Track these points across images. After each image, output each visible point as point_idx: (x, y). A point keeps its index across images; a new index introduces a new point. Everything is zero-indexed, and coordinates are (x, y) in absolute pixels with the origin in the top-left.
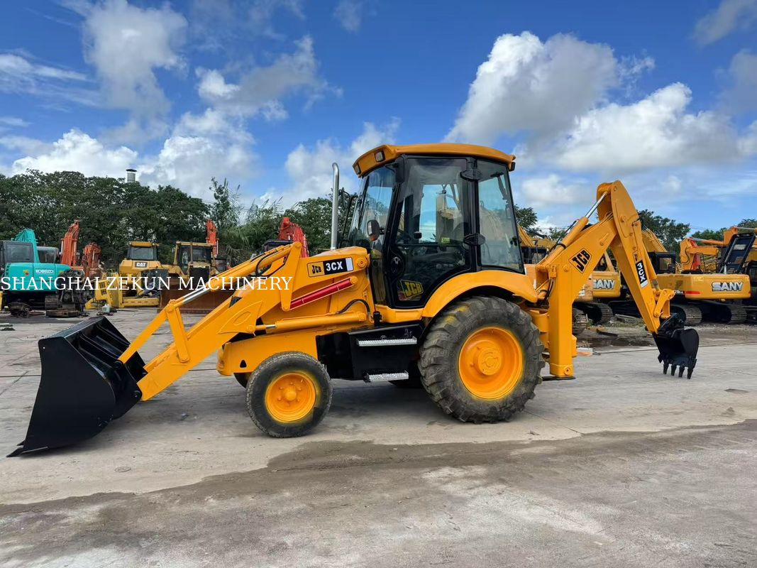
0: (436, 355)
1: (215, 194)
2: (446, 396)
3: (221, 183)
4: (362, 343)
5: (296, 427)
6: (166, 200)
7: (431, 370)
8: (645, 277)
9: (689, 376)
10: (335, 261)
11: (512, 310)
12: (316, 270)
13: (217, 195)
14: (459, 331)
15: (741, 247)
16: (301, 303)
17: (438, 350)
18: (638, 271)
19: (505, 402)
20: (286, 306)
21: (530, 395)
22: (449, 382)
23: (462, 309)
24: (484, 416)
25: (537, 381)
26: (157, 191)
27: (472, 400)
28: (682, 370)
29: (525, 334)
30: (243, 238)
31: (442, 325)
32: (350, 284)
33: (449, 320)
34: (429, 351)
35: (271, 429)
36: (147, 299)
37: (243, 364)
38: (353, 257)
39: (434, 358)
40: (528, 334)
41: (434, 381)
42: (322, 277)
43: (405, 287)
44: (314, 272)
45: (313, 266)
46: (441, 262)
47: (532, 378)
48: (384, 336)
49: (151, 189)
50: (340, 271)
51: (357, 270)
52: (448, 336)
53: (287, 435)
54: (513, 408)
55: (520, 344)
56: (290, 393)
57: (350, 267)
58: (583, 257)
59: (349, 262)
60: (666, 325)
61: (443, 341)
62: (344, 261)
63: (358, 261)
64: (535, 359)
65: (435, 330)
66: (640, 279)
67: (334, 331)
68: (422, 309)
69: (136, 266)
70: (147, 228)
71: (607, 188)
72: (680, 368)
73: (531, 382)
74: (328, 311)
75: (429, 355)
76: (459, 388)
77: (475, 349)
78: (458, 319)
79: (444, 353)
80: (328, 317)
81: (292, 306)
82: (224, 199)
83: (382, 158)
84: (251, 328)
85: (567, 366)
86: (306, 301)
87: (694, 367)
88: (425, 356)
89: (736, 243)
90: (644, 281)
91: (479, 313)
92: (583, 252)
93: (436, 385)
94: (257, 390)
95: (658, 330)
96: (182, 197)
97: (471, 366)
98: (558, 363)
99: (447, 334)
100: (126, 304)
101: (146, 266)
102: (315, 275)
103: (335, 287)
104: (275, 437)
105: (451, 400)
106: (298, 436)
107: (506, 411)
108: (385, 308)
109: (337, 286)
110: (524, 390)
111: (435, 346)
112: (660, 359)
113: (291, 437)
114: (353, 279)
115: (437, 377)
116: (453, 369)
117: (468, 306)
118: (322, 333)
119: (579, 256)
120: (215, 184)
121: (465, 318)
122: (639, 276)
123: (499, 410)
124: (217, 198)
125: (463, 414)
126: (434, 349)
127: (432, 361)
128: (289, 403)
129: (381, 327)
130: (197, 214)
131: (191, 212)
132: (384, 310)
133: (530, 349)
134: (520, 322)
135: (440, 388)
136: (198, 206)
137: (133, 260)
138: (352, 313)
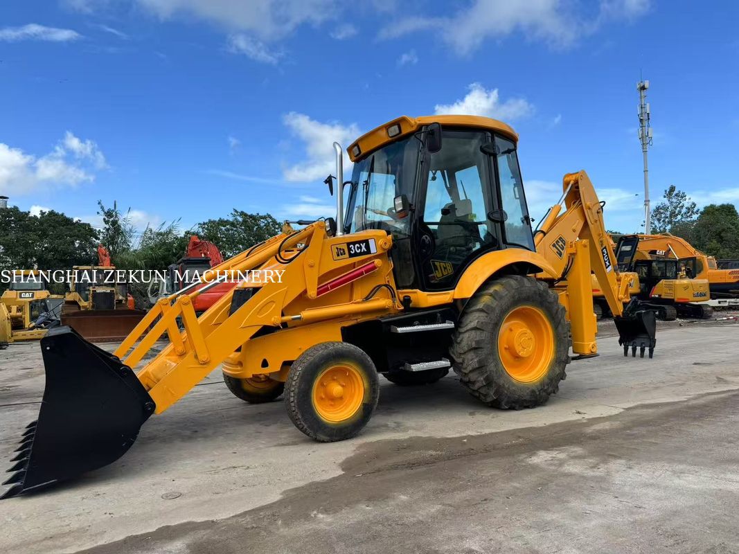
0: (476, 338)
1: (104, 219)
2: (489, 382)
3: (108, 206)
4: (400, 330)
5: (346, 427)
6: (50, 226)
7: (470, 355)
8: (609, 262)
9: (651, 356)
10: (359, 242)
11: (542, 288)
12: (340, 252)
13: (107, 219)
14: (497, 311)
15: (628, 248)
16: (327, 289)
17: (478, 332)
18: (604, 256)
19: (542, 383)
20: (312, 293)
21: (562, 376)
22: (491, 367)
23: (496, 288)
24: (525, 400)
25: (568, 360)
26: (39, 216)
27: (514, 385)
28: (643, 350)
29: (555, 312)
30: (139, 262)
31: (480, 306)
32: (374, 268)
33: (485, 300)
34: (467, 335)
35: (319, 433)
36: (39, 330)
37: (265, 364)
38: (376, 239)
39: (476, 341)
40: (557, 313)
41: (477, 366)
42: (346, 261)
43: (436, 268)
44: (338, 255)
45: (337, 248)
46: (455, 246)
47: (563, 358)
48: (417, 322)
49: (32, 215)
50: (364, 253)
51: (380, 252)
52: (487, 317)
53: (336, 438)
54: (550, 389)
55: (551, 324)
56: (336, 389)
57: (373, 250)
58: (560, 243)
59: (372, 243)
60: (629, 308)
61: (482, 323)
62: (366, 242)
63: (381, 242)
64: (565, 337)
65: (471, 312)
66: (606, 264)
67: (359, 320)
68: (453, 291)
69: (21, 297)
70: (27, 256)
71: (574, 177)
72: (641, 349)
73: (561, 361)
74: (351, 299)
75: (467, 338)
76: (501, 373)
77: (508, 331)
78: (494, 297)
79: (483, 336)
80: (353, 305)
81: (318, 294)
82: (114, 223)
83: (398, 132)
84: (275, 319)
85: (592, 343)
86: (332, 287)
87: (654, 346)
88: (462, 340)
89: (623, 245)
90: (609, 266)
91: (514, 291)
92: (560, 238)
93: (477, 372)
94: (302, 386)
95: (623, 313)
96: (68, 222)
97: (506, 349)
98: (583, 341)
99: (485, 314)
100: (16, 338)
101: (33, 296)
102: (339, 258)
103: (360, 271)
104: (323, 442)
105: (494, 385)
106: (347, 439)
107: (544, 394)
108: (415, 292)
109: (363, 270)
110: (557, 371)
111: (475, 329)
112: (621, 342)
113: (340, 440)
114: (377, 262)
115: (479, 362)
116: (493, 352)
117: (502, 285)
118: (347, 324)
119: (557, 242)
120: (102, 208)
121: (501, 298)
122: (605, 261)
123: (538, 393)
124: (107, 222)
125: (506, 400)
126: (473, 332)
127: (474, 345)
128: (334, 400)
129: (411, 313)
130: (87, 240)
131: (78, 237)
132: (415, 294)
133: (560, 328)
134: (550, 300)
135: (482, 374)
136: (86, 232)
137: (17, 290)
138: (378, 299)
